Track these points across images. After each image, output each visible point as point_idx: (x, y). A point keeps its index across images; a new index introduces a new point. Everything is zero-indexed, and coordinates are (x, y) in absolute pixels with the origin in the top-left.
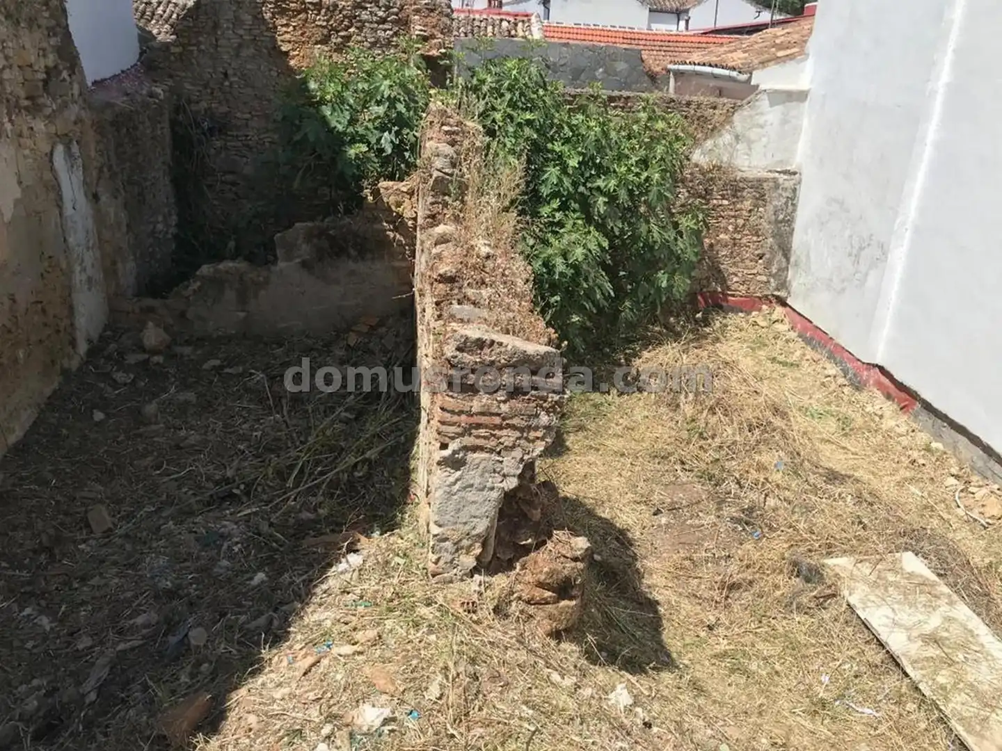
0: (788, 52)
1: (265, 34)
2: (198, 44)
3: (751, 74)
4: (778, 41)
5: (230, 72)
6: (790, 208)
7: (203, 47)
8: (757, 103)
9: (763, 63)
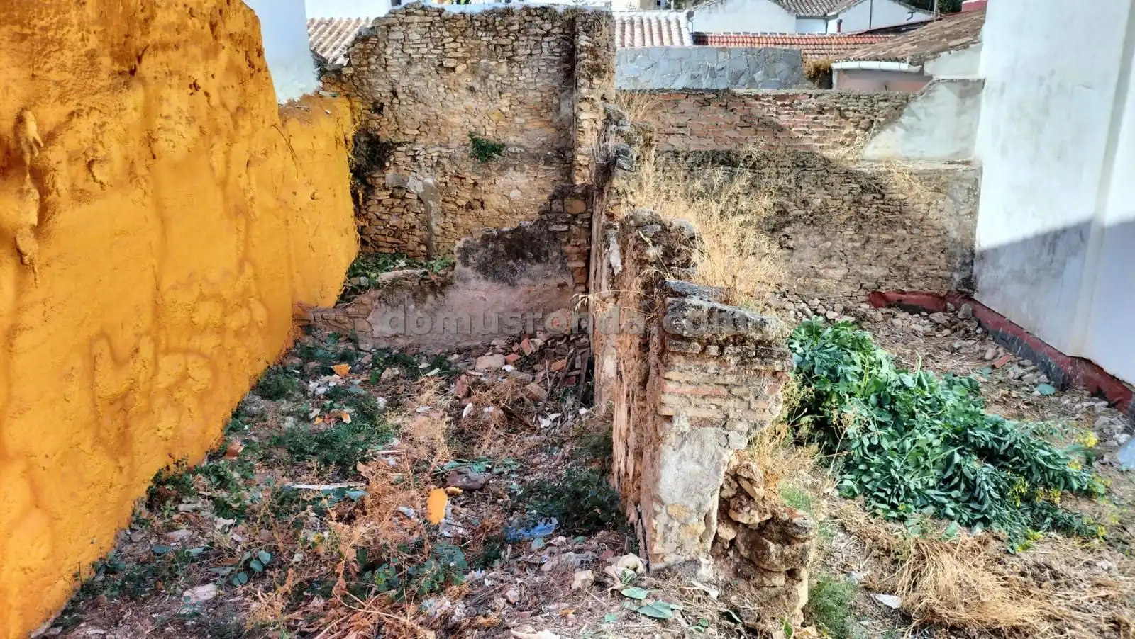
0: (961, 41)
1: (433, 51)
2: (369, 64)
3: (923, 65)
4: (947, 32)
5: (399, 90)
6: (972, 200)
7: (373, 67)
8: (931, 94)
9: (936, 54)
